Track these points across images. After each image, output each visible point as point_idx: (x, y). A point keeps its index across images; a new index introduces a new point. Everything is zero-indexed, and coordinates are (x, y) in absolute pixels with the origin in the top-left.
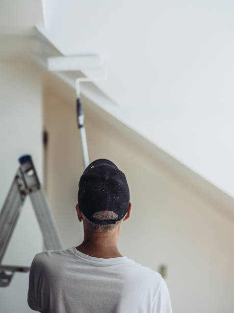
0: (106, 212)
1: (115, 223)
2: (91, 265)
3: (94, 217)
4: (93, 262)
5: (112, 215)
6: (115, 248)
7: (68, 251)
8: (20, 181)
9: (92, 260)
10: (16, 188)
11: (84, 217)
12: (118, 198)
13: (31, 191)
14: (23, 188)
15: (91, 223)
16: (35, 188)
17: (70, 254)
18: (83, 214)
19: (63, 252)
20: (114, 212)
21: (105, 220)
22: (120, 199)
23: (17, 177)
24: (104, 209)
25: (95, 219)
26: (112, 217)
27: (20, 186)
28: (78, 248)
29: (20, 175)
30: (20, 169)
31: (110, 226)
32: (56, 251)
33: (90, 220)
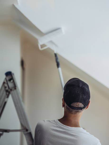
0: (79, 103)
1: (82, 110)
2: (63, 129)
3: (72, 105)
4: (64, 127)
5: (81, 105)
6: (78, 123)
7: (54, 121)
8: (6, 85)
9: (64, 126)
10: (3, 88)
11: (66, 105)
12: (85, 97)
13: (11, 90)
14: (7, 88)
15: (70, 108)
16: (13, 89)
17: (55, 122)
18: (65, 103)
19: (52, 121)
20: (82, 104)
21: (77, 107)
22: (86, 97)
23: (4, 83)
24: (78, 101)
25: (72, 106)
26: (81, 106)
27: (5, 87)
28: (59, 120)
29: (6, 82)
30: (6, 79)
31: (79, 111)
32: (49, 120)
33: (69, 107)
